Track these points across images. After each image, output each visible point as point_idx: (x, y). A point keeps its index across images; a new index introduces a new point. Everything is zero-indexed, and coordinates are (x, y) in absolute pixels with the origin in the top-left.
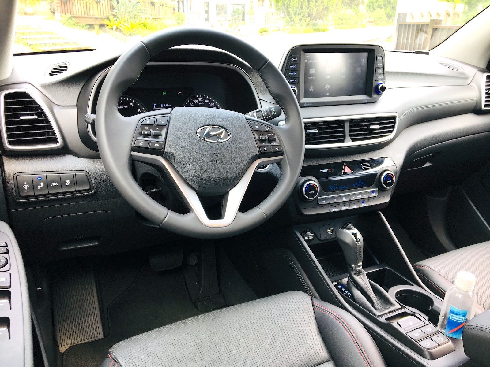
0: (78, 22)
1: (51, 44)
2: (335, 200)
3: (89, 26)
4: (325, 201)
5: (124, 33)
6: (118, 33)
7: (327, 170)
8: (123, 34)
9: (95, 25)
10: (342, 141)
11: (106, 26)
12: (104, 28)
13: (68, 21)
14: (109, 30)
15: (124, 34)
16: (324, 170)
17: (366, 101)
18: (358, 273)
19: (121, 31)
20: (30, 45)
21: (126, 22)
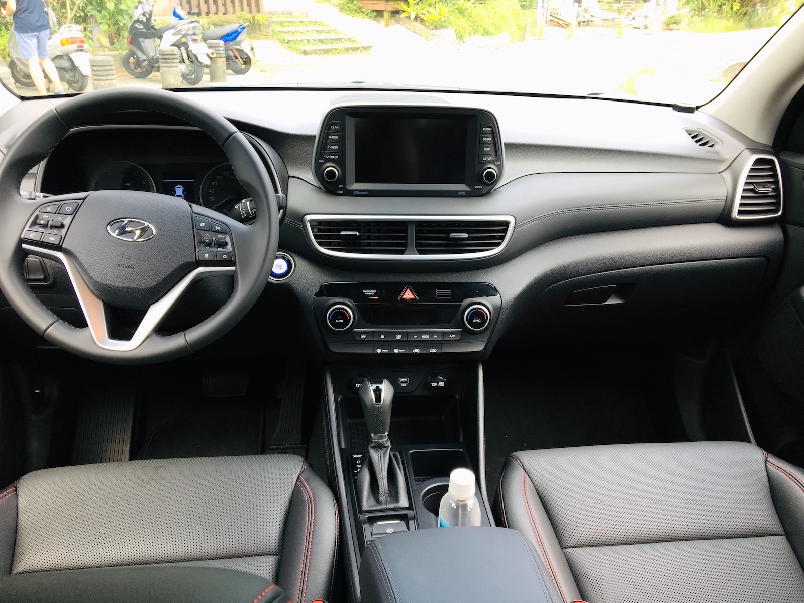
0: (361, 6)
1: (317, 41)
2: (382, 337)
3: (375, 14)
4: (365, 336)
5: (427, 24)
6: (417, 24)
7: (375, 291)
8: (425, 26)
9: (385, 11)
10: (402, 252)
11: (400, 12)
12: (397, 15)
13: (348, 5)
14: (405, 19)
15: (427, 26)
16: (369, 291)
17: (462, 193)
18: (379, 447)
19: (422, 20)
20: (288, 42)
21: (433, 6)
